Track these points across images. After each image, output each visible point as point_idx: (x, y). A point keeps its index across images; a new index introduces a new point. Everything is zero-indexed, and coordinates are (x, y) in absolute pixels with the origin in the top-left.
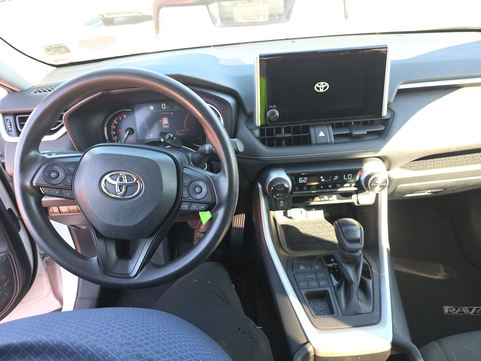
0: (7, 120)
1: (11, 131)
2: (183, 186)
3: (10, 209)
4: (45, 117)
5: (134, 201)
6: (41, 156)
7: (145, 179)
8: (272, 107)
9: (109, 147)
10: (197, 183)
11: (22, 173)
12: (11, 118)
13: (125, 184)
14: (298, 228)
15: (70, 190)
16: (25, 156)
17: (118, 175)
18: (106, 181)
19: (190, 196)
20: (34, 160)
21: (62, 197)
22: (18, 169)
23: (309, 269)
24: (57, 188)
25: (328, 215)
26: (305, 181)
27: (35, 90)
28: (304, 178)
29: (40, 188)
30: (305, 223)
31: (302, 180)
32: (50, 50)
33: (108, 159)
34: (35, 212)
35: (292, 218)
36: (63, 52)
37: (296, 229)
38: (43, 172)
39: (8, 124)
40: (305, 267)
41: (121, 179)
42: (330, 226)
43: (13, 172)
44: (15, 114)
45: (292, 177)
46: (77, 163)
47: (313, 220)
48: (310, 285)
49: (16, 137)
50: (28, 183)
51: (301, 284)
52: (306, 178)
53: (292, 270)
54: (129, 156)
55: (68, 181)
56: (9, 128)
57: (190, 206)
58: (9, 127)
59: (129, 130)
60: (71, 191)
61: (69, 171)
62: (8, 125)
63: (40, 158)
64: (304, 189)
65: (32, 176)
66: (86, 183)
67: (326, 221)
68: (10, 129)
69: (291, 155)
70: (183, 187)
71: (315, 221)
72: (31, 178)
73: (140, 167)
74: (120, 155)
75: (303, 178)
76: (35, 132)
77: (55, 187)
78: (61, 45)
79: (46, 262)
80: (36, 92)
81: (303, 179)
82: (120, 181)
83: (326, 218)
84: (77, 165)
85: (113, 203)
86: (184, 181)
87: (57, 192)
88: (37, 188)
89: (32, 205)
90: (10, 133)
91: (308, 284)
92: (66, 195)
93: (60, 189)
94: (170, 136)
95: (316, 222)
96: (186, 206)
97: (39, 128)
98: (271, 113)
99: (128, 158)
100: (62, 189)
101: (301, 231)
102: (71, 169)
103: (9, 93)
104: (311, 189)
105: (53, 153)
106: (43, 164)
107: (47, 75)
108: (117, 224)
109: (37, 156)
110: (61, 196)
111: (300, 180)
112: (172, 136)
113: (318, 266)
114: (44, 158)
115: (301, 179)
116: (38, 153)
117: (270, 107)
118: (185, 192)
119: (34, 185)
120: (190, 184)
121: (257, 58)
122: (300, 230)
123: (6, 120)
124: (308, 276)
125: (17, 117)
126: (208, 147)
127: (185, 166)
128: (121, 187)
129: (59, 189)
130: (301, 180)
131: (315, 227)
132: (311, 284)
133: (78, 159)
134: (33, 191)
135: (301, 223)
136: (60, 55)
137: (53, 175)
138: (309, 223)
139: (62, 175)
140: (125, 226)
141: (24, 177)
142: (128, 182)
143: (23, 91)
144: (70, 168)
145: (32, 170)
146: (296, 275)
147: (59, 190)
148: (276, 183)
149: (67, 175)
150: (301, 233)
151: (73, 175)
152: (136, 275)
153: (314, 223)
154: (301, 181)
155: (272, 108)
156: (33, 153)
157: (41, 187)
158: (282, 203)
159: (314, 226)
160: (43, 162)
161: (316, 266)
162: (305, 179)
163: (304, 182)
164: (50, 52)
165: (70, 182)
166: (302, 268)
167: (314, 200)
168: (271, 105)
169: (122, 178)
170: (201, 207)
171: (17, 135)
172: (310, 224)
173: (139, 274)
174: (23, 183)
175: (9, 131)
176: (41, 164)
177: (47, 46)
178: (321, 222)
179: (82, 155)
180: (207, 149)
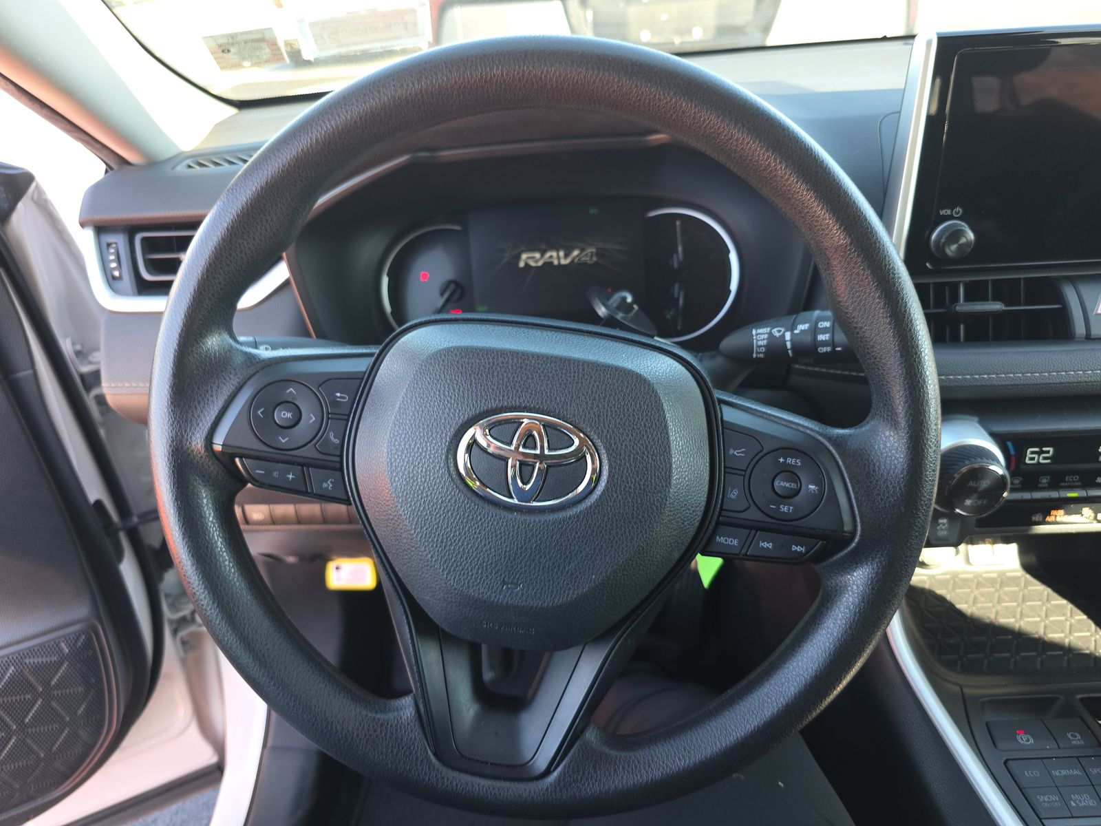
0: (109, 245)
1: (120, 278)
2: (727, 470)
3: (98, 503)
4: (267, 213)
5: (570, 518)
6: (241, 351)
7: (612, 442)
8: (949, 212)
9: (470, 326)
10: (781, 460)
11: (179, 406)
12: (119, 240)
13: (541, 457)
14: (948, 597)
15: (334, 469)
16: (192, 347)
17: (516, 425)
18: (474, 443)
19: (753, 506)
20: (218, 366)
21: (307, 492)
22: (166, 392)
23: (1049, 746)
24: (292, 463)
25: (1032, 559)
26: (1045, 458)
27: (189, 162)
28: (1044, 449)
29: (237, 460)
30: (965, 581)
31: (1036, 456)
32: (229, 51)
33: (482, 368)
34: (216, 542)
35: (928, 565)
36: (265, 57)
37: (942, 599)
38: (247, 406)
39: (112, 257)
40: (1034, 741)
41: (529, 440)
42: (1048, 595)
43: (149, 402)
44: (131, 230)
45: (1009, 444)
46: (361, 377)
47: (986, 572)
48: (1073, 803)
49: (134, 295)
50: (197, 443)
51: (1042, 798)
52: (1051, 449)
53: (995, 746)
54: (556, 358)
55: (328, 440)
56: (114, 269)
57: (748, 542)
58: (114, 265)
59: (452, 286)
60: (338, 473)
61: (335, 403)
62: (112, 261)
63: (238, 360)
64: (1040, 485)
65: (214, 417)
66: (403, 450)
67: (1028, 576)
68: (116, 273)
69: (1008, 373)
70: (725, 472)
71: (994, 575)
72: (209, 424)
73: (594, 399)
74: (524, 356)
75: (1041, 448)
76: (228, 265)
77: (285, 458)
78: (263, 34)
79: (184, 643)
80: (190, 167)
81: (1039, 453)
82: (524, 447)
83: (1027, 568)
84: (361, 385)
85: (495, 523)
86: (731, 451)
87: (291, 476)
88: (226, 459)
89: (205, 518)
90: (117, 284)
91: (1065, 801)
92: (321, 488)
93: (302, 465)
94: (624, 299)
95: (999, 580)
96: (735, 542)
97: (241, 252)
98: (947, 234)
99: (553, 365)
100: (309, 466)
101: (958, 606)
102: (340, 397)
103: (111, 168)
104: (1063, 484)
105: (263, 343)
106: (249, 379)
107: (217, 125)
108: (503, 597)
109: (231, 349)
110: (303, 489)
111: (1029, 455)
112: (629, 299)
113: (1079, 737)
114: (250, 358)
115: (1033, 453)
116: (231, 341)
117: (943, 212)
118: (736, 492)
119: (218, 448)
120: (755, 461)
121: (929, 43)
122: (954, 601)
123: (104, 247)
124: (1057, 773)
125: (138, 238)
126: (766, 336)
127: (721, 397)
128: (524, 468)
129: (299, 464)
130: (1032, 456)
131: (999, 597)
132: (1075, 802)
133: (362, 365)
134: (213, 468)
135: (952, 581)
136: (256, 69)
137: (283, 415)
138: (979, 582)
139: (310, 418)
140: (532, 607)
141: (186, 421)
142: (550, 449)
143: (153, 164)
144: (338, 395)
145: (212, 396)
146: (1011, 764)
147: (300, 468)
148: (967, 462)
149: (329, 418)
150: (960, 613)
151: (346, 417)
152: (548, 771)
153: (992, 582)
154: (1032, 459)
155: (951, 217)
156: (214, 342)
157: (241, 457)
158: (944, 524)
159: (997, 594)
160: (251, 371)
161: (1069, 735)
162: (1048, 452)
163: (1042, 461)
164: (230, 56)
165: (337, 441)
166: (1025, 739)
167: (1048, 519)
168: (948, 208)
169: (533, 436)
170: (794, 548)
171: (136, 291)
172: (979, 585)
173: (559, 769)
174: (181, 441)
175: (114, 278)
176: (241, 377)
177: (223, 36)
178: (1014, 580)
179: (375, 350)
180: (761, 343)
